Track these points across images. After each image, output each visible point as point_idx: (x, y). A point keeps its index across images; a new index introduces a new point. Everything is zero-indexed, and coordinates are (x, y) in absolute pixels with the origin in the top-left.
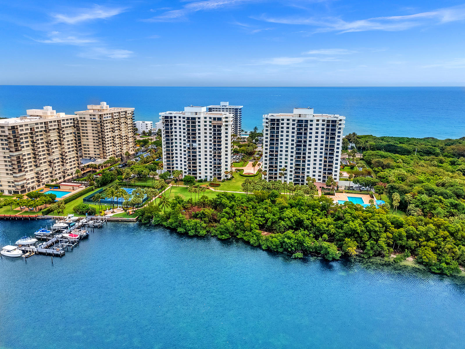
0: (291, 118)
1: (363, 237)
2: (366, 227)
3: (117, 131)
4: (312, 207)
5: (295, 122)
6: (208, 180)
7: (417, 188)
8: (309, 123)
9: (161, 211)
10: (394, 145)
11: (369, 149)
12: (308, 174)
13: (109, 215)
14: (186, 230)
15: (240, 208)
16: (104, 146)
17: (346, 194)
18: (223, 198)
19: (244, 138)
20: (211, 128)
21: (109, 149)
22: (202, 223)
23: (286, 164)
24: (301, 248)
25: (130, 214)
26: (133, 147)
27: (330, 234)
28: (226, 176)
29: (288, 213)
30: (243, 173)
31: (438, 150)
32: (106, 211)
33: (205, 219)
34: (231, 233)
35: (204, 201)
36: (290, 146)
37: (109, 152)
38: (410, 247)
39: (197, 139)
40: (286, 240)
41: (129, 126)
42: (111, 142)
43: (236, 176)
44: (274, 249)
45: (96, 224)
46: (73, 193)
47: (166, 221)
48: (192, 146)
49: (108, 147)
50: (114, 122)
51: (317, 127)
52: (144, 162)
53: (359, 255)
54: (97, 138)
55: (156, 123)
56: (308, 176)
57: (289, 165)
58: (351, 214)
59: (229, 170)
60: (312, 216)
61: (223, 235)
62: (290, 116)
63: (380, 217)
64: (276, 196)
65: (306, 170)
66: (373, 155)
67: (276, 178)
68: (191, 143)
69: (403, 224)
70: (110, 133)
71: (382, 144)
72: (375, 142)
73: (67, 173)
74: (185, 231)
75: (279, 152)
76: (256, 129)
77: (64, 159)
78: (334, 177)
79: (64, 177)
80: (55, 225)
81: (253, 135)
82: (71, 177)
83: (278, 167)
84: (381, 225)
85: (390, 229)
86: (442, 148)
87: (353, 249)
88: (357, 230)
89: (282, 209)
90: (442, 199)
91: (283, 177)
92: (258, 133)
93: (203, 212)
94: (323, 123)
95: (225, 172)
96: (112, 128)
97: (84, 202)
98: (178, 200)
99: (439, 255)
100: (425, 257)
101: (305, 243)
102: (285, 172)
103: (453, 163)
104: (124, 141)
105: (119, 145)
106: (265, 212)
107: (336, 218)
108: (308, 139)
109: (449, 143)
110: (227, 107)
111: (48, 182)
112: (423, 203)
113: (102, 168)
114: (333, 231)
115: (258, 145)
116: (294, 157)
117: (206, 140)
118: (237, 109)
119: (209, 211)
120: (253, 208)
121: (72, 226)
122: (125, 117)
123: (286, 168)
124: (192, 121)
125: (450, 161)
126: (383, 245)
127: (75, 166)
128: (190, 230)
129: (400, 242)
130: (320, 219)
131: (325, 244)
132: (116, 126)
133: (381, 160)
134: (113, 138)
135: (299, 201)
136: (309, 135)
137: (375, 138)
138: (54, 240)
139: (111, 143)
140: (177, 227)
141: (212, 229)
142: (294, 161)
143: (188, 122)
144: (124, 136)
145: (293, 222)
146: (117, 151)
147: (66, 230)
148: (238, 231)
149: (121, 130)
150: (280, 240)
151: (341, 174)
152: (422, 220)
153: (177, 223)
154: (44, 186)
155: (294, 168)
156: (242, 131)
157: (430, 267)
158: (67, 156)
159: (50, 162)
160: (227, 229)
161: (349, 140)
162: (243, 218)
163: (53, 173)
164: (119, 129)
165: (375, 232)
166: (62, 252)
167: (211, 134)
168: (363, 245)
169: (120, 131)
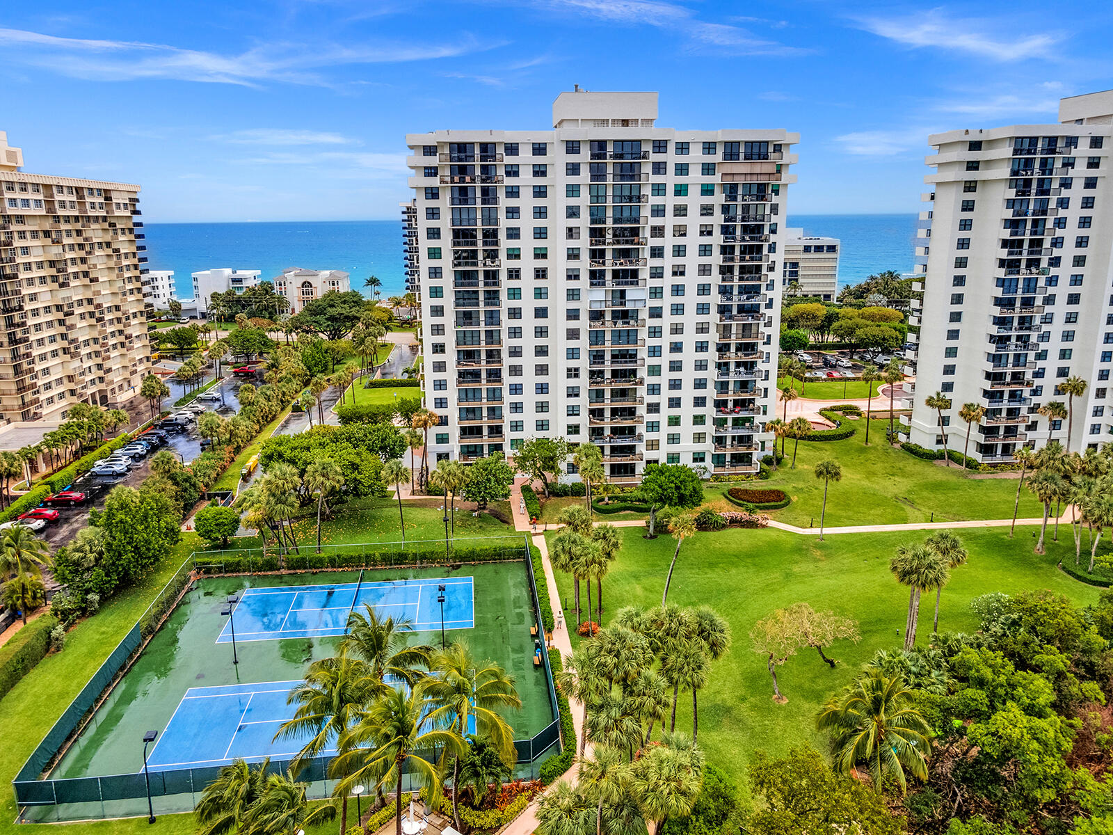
3: (78, 282)
37: (47, 387)
41: (124, 262)
42: (52, 332)
49: (43, 357)
50: (60, 233)
70: (45, 287)
96: (52, 264)
104: (110, 329)
105: (88, 349)
122: (105, 219)
132: (69, 255)
134: (60, 315)
139: (53, 339)
144: (110, 309)
146: (86, 379)
149: (96, 280)
164: (86, 274)
169: (92, 281)
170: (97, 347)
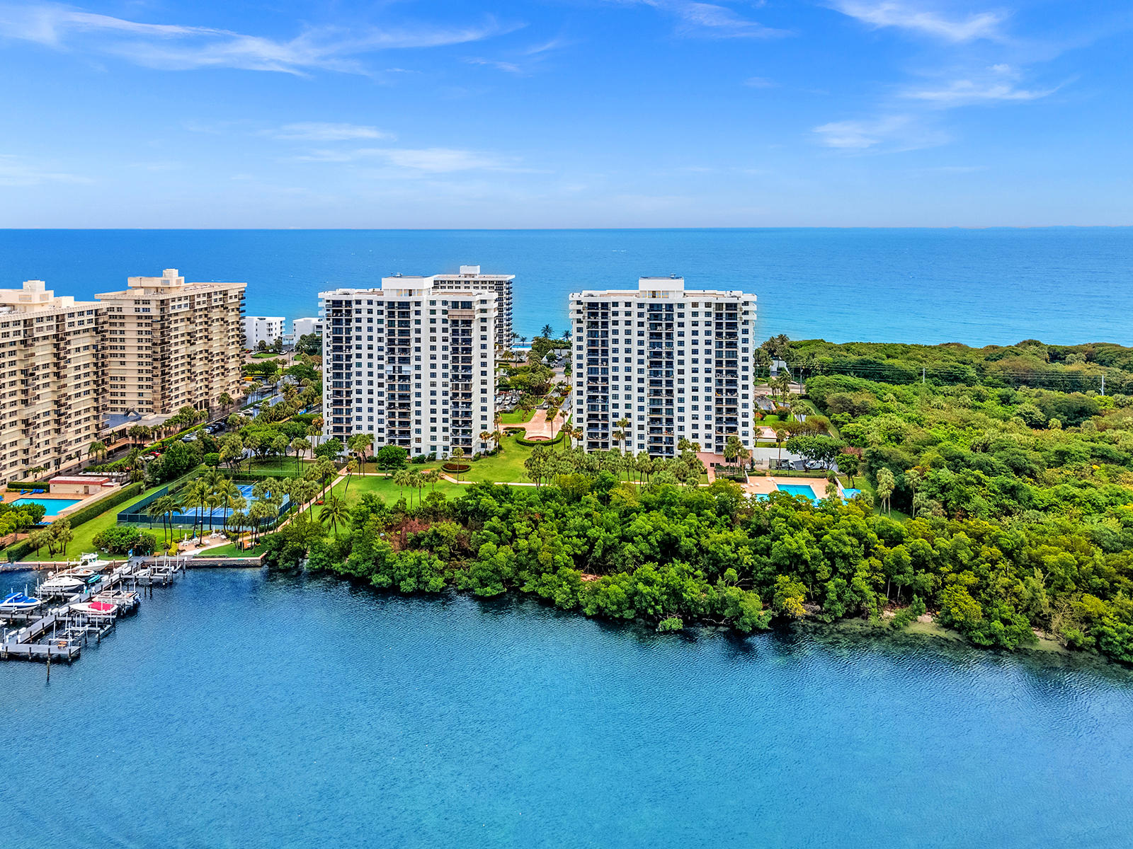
0: (635, 300)
1: (819, 572)
2: (822, 548)
3: (201, 341)
4: (696, 507)
5: (645, 310)
6: (439, 457)
7: (930, 454)
8: (676, 310)
9: (326, 536)
10: (875, 362)
11: (820, 373)
12: (681, 433)
13: (190, 552)
14: (392, 578)
15: (526, 518)
16: (167, 379)
17: (773, 478)
18: (483, 495)
19: (519, 354)
20: (445, 326)
21: (177, 389)
22: (434, 560)
23: (628, 411)
24: (676, 607)
25: (246, 547)
26: (238, 382)
27: (743, 568)
28: (484, 445)
29: (641, 522)
30: (526, 438)
31: (972, 373)
32: (181, 544)
33: (441, 549)
34: (508, 582)
35: (436, 505)
36: (635, 366)
37: (177, 397)
38: (923, 588)
39: (413, 354)
40: (641, 586)
41: (230, 327)
42: (183, 369)
43: (508, 444)
44: (612, 611)
45: (158, 577)
46: (87, 501)
47: (340, 559)
48: (400, 371)
49: (177, 382)
50: (195, 318)
51: (695, 319)
52: (271, 418)
53: (811, 617)
54: (150, 360)
55: (295, 321)
56: (681, 438)
57: (635, 413)
58: (787, 518)
59: (490, 430)
60: (699, 528)
61: (487, 586)
62: (631, 295)
63: (852, 522)
64: (610, 485)
65: (676, 423)
66: (828, 385)
67: (605, 445)
68: (397, 364)
69: (902, 537)
70: (183, 346)
71: (848, 359)
72: (831, 355)
73: (65, 451)
74: (390, 581)
75: (610, 380)
76: (547, 330)
77: (64, 414)
78: (741, 438)
79: (58, 462)
80: (46, 584)
81: (542, 346)
82: (76, 461)
83: (610, 417)
84: (855, 541)
85: (876, 549)
86: (980, 365)
87: (796, 603)
88: (802, 554)
89: (626, 515)
90: (982, 476)
91: (622, 442)
92: (553, 342)
93: (435, 531)
94: (708, 310)
95: (481, 436)
96: (189, 334)
97: (118, 523)
98: (371, 504)
99: (987, 603)
100: (956, 610)
101: (685, 591)
102: (627, 429)
103: (1005, 400)
104: (215, 365)
105: (202, 377)
106: (587, 523)
107: (753, 529)
108: (676, 348)
109: (994, 354)
110: (476, 278)
111: (15, 477)
112: (944, 488)
113: (159, 437)
114: (748, 560)
115: (555, 370)
116: (647, 391)
117: (433, 357)
118: (500, 283)
119: (450, 528)
120: (556, 516)
121: (93, 584)
122: (222, 306)
123: (629, 420)
124: (400, 312)
125: (999, 396)
126: (862, 587)
127: (88, 433)
128: (403, 579)
129: (900, 577)
130: (716, 535)
131: (734, 592)
132: (198, 328)
133: (848, 395)
134: (189, 360)
135: (664, 495)
136: (676, 338)
137: (831, 347)
138: (48, 620)
139: (183, 372)
140: (370, 574)
141: (458, 574)
142: (647, 401)
143: (391, 314)
144: (218, 354)
145: (656, 544)
146: (198, 393)
147: (77, 596)
148: (524, 574)
149: (212, 339)
150: (627, 588)
151: (759, 430)
152: (943, 527)
153: (369, 564)
154: (5, 487)
155: (647, 419)
156: (514, 336)
157: (970, 634)
158: (70, 407)
159: (26, 422)
160: (496, 571)
161: (771, 352)
162: (535, 541)
163: (30, 451)
164: (206, 337)
165: (845, 557)
166: (74, 649)
167: (447, 341)
168: (818, 591)
169: (209, 340)
170: (207, 376)
